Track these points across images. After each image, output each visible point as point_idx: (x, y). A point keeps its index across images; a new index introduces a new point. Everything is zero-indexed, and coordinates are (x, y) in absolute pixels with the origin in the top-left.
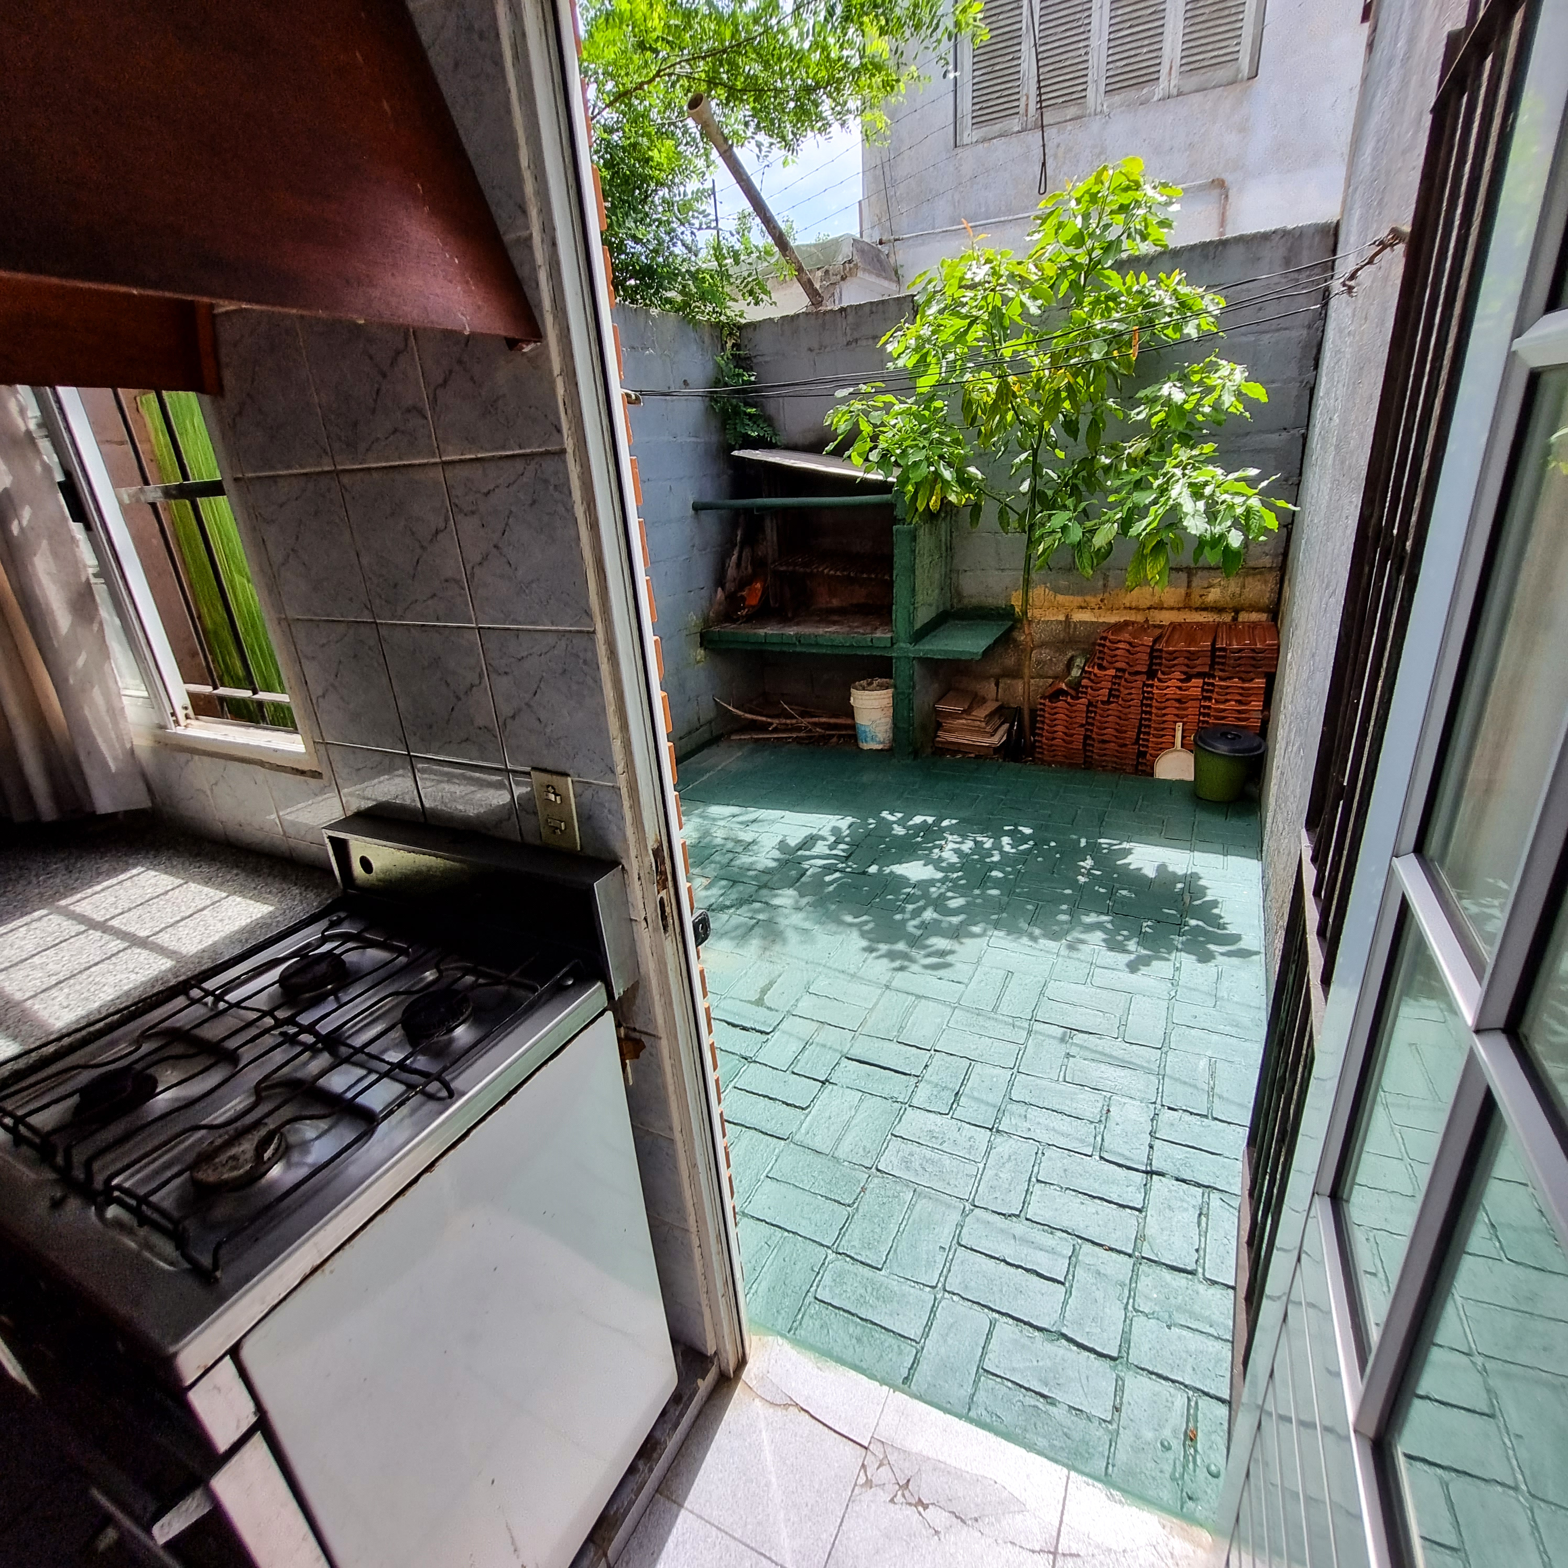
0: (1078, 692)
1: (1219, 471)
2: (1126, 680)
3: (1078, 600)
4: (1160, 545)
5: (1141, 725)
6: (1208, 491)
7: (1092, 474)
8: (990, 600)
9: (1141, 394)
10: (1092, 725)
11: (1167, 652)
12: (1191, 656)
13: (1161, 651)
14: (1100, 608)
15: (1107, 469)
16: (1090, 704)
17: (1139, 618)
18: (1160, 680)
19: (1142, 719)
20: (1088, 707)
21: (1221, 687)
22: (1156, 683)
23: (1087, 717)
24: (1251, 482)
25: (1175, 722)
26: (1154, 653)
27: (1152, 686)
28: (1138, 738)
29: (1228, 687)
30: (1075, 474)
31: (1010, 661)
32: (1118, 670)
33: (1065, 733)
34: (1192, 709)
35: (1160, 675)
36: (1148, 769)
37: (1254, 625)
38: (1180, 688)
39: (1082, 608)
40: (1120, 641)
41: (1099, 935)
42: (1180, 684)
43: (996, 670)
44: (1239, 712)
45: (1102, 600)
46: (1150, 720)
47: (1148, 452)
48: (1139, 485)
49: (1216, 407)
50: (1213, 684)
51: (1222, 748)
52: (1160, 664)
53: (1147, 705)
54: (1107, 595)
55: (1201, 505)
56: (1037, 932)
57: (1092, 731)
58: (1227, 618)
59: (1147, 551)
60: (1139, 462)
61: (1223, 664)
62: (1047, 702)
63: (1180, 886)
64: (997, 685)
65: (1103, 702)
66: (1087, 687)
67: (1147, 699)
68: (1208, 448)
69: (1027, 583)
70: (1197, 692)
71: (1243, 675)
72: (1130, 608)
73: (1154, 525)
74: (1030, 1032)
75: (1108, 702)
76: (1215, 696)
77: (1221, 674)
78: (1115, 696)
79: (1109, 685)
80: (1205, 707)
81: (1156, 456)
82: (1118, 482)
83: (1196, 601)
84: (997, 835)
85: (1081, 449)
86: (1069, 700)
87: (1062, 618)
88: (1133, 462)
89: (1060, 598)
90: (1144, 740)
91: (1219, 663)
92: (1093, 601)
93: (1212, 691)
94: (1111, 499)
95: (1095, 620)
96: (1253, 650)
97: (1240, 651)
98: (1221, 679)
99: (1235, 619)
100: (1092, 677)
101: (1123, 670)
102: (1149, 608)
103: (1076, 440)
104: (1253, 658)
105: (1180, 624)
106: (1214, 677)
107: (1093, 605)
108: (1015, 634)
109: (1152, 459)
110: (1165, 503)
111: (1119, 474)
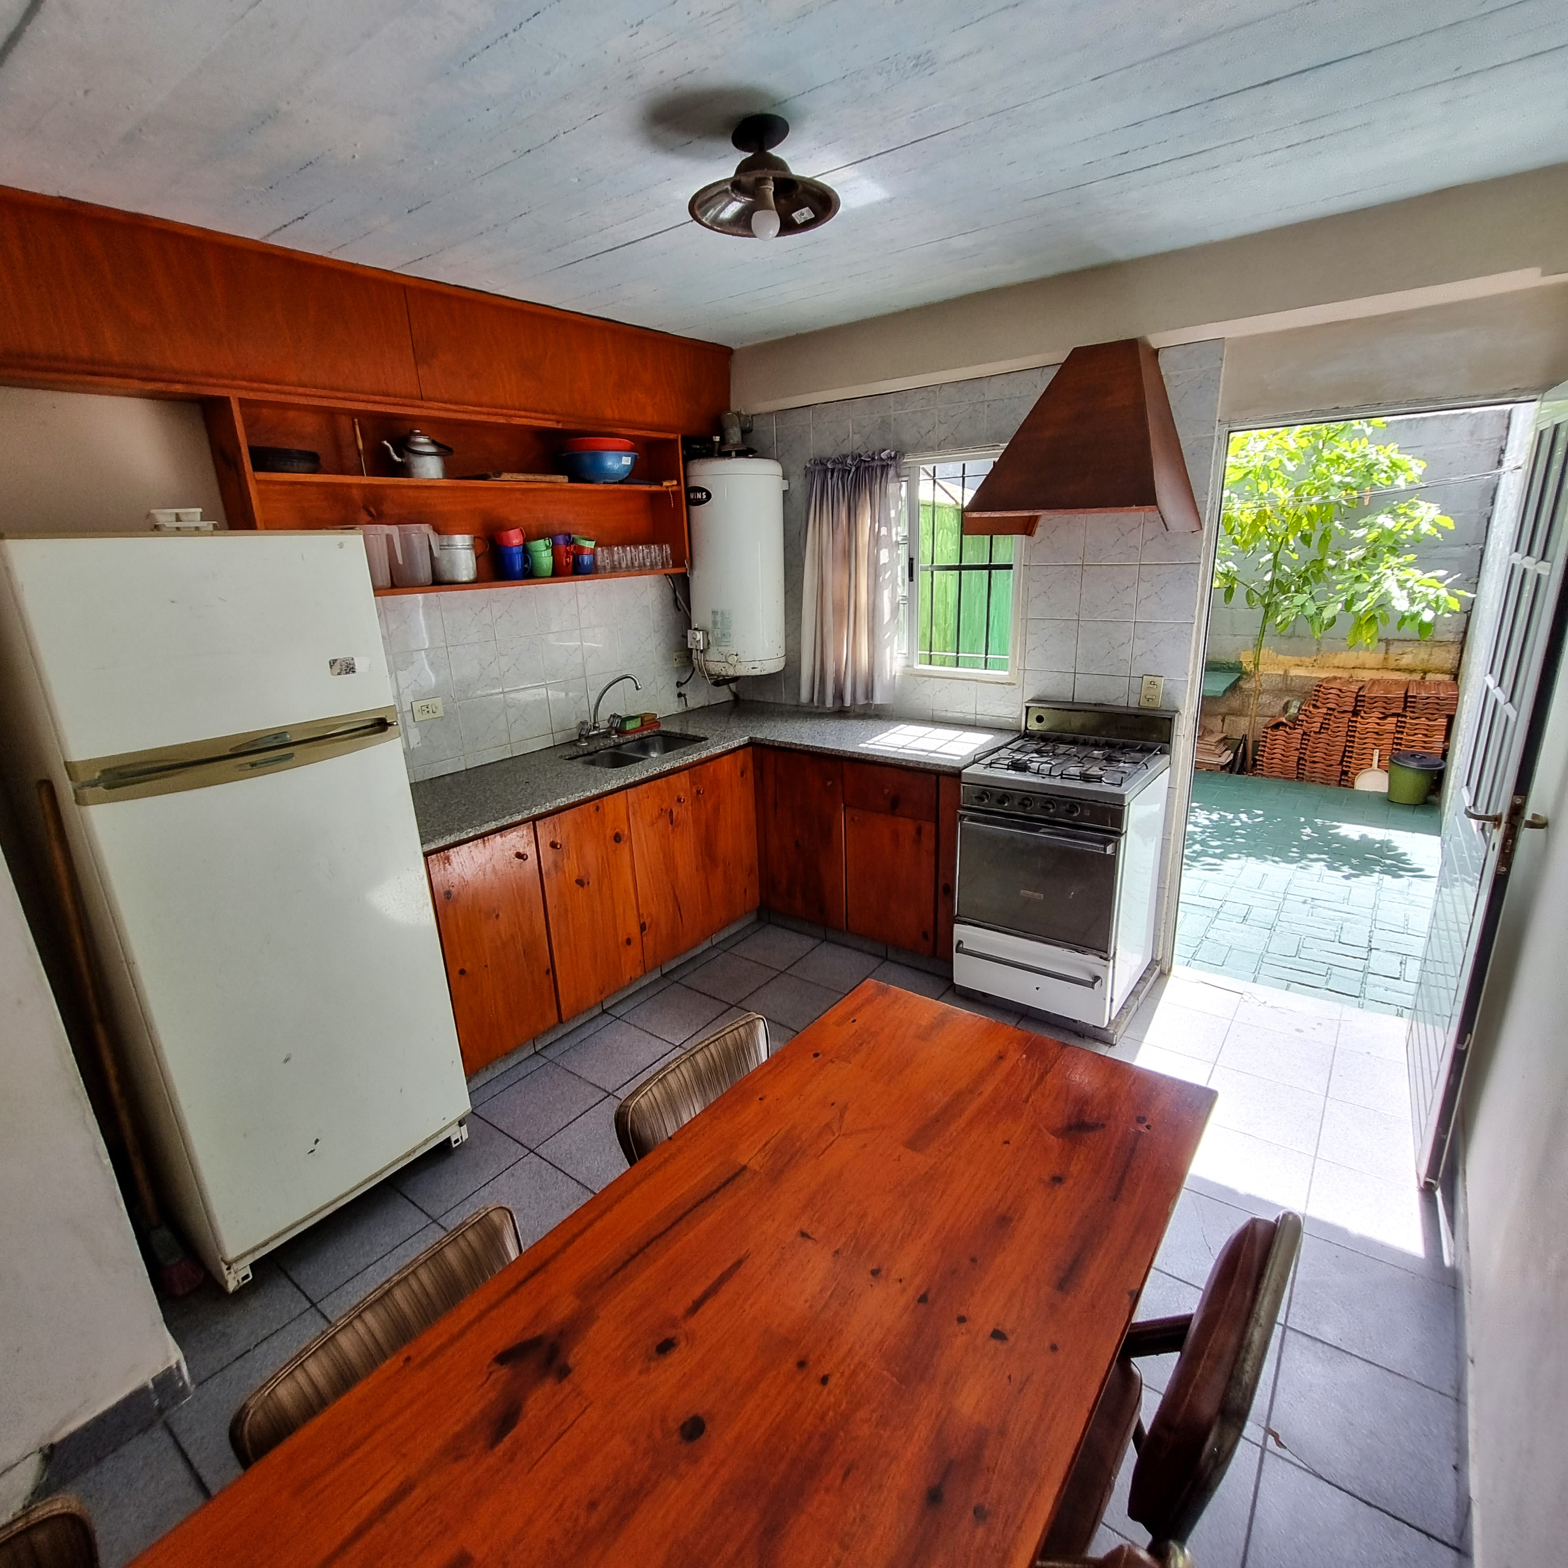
0: (1295, 724)
2: (1335, 717)
3: (1296, 660)
4: (1373, 618)
5: (1345, 751)
8: (1223, 657)
9: (1362, 521)
10: (1306, 749)
11: (1369, 697)
12: (1387, 701)
13: (1364, 696)
14: (1313, 666)
16: (1305, 733)
17: (1345, 675)
18: (1362, 718)
19: (1346, 746)
20: (1303, 735)
21: (1411, 724)
22: (1359, 719)
23: (1302, 744)
24: (1440, 580)
25: (1373, 749)
26: (1358, 698)
27: (1356, 722)
28: (1342, 761)
29: (1417, 724)
31: (1235, 702)
32: (1329, 709)
33: (1282, 755)
34: (1388, 740)
35: (1362, 714)
36: (1349, 784)
37: (1439, 683)
38: (1378, 724)
39: (1298, 665)
40: (1332, 688)
42: (1378, 721)
43: (1223, 710)
44: (1425, 742)
45: (1315, 661)
46: (1352, 747)
47: (1364, 559)
48: (1358, 579)
49: (1416, 529)
50: (1405, 722)
51: (1412, 764)
52: (1363, 706)
53: (1351, 736)
54: (1320, 656)
57: (1304, 754)
58: (1417, 677)
59: (1362, 622)
61: (1413, 707)
62: (1269, 731)
64: (1223, 721)
65: (1315, 733)
66: (1302, 721)
67: (1351, 732)
68: (1411, 557)
69: (1258, 646)
71: (1429, 716)
72: (1338, 667)
73: (1371, 604)
75: (1319, 733)
76: (1406, 730)
77: (1412, 715)
78: (1325, 728)
79: (1321, 720)
80: (1398, 738)
83: (1392, 664)
85: (1313, 552)
86: (1287, 729)
87: (1282, 673)
88: (1352, 564)
89: (1281, 657)
90: (1347, 762)
91: (1410, 707)
92: (1308, 660)
93: (1404, 727)
94: (1339, 587)
95: (1309, 675)
96: (1438, 698)
97: (1428, 698)
98: (1411, 718)
99: (1423, 678)
100: (1308, 713)
101: (1333, 710)
102: (1353, 668)
103: (1309, 547)
104: (1438, 704)
105: (1378, 680)
106: (1406, 717)
107: (1308, 664)
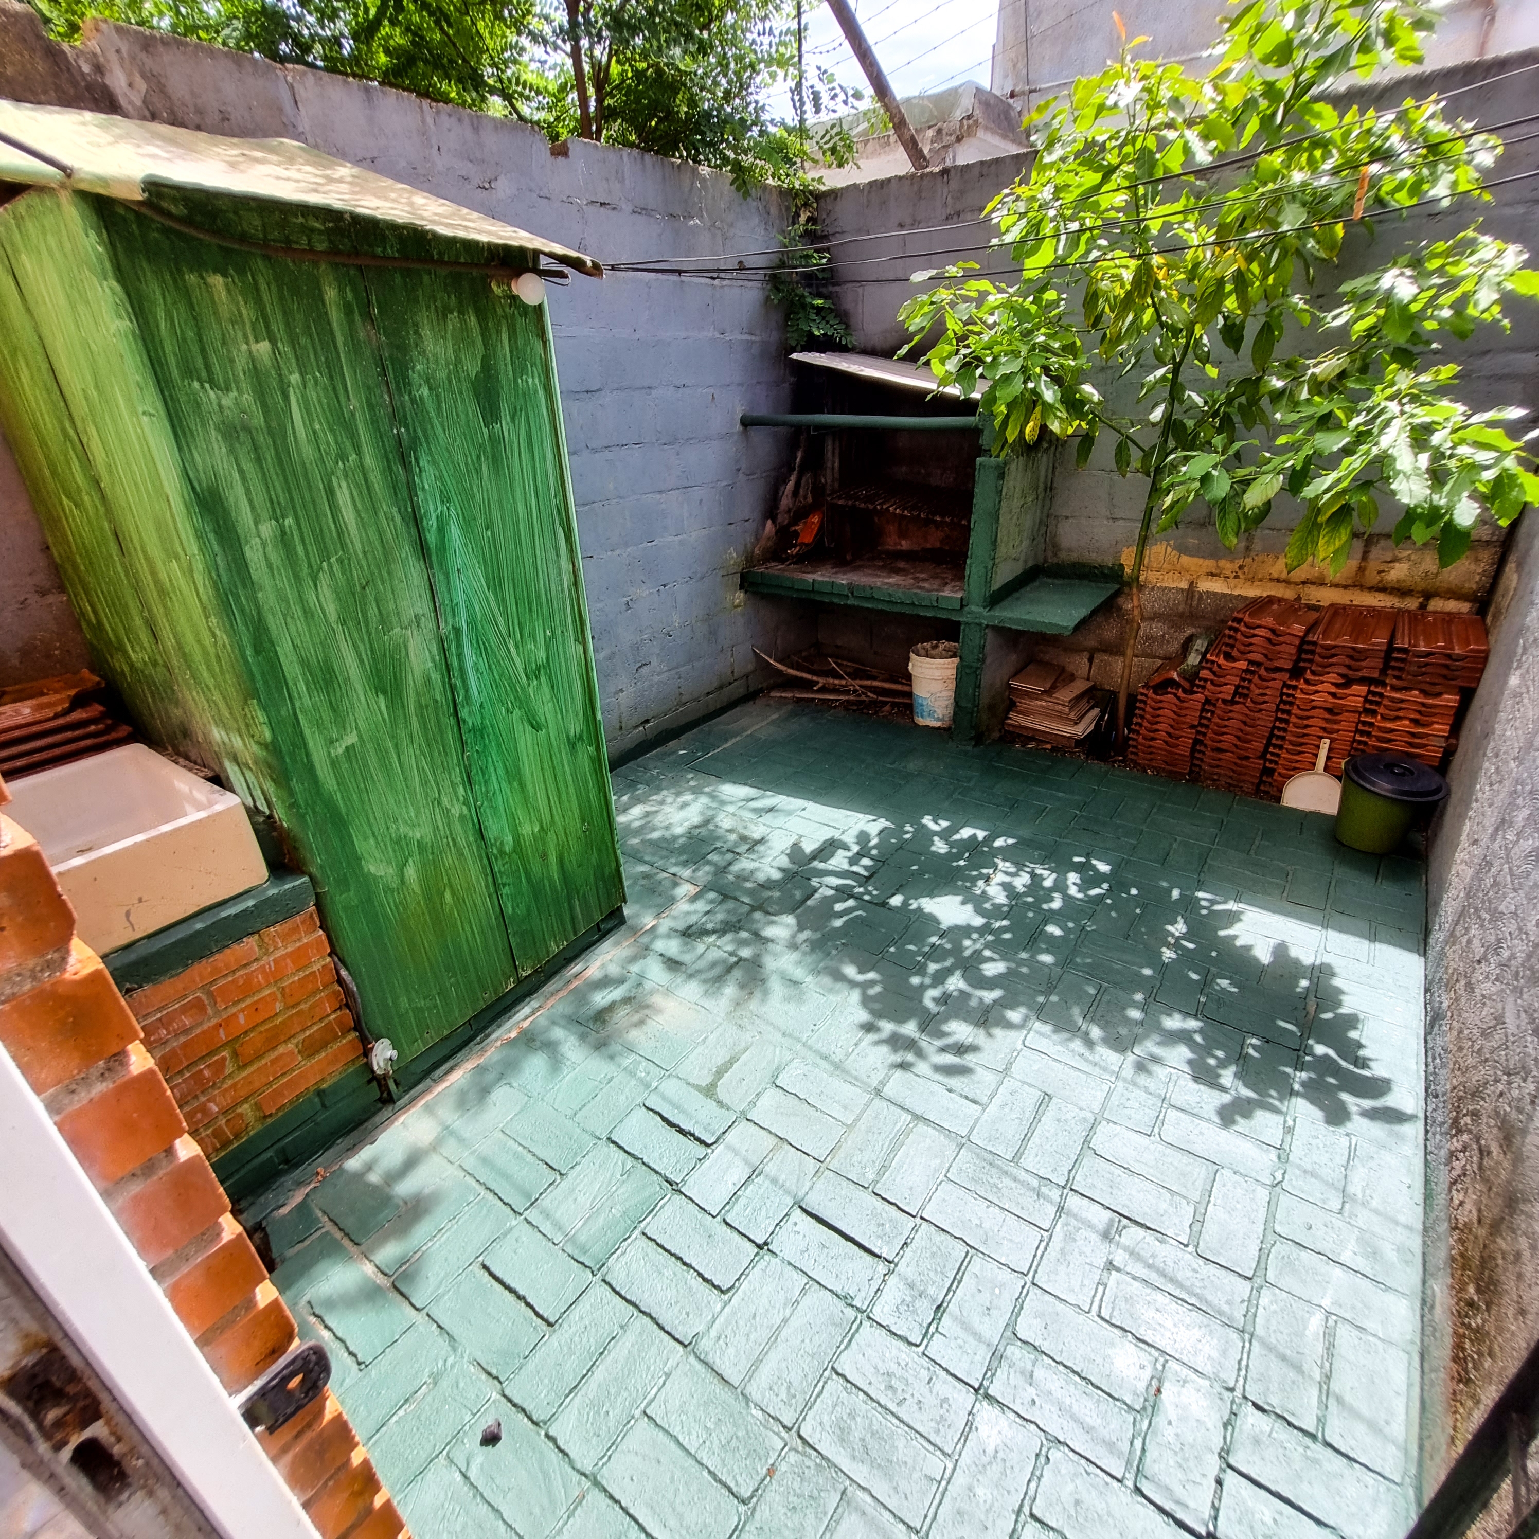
0: (1193, 684)
1: (1460, 408)
2: (1260, 677)
3: (1209, 564)
4: (1345, 511)
5: (1272, 735)
6: (1436, 439)
7: (1254, 402)
8: (1094, 555)
9: (1346, 287)
10: (1207, 727)
11: (1322, 646)
12: (1356, 655)
13: (1315, 643)
14: (1236, 577)
15: (1275, 397)
16: (1207, 701)
17: (1288, 593)
18: (1307, 682)
19: (1274, 727)
20: (1204, 704)
21: (1392, 700)
22: (1301, 684)
23: (1201, 717)
24: (1514, 430)
25: (1321, 738)
26: (1304, 647)
27: (1295, 688)
28: (1266, 751)
29: (1402, 701)
30: (1230, 400)
31: (1110, 632)
32: (1251, 662)
33: (1169, 734)
34: (1347, 723)
35: (1308, 676)
36: (1274, 792)
37: (1450, 618)
38: (1334, 695)
39: (1213, 575)
40: (1259, 626)
41: (1181, 1054)
42: (1333, 690)
43: (1092, 643)
44: (1413, 735)
45: (1241, 567)
46: (1285, 730)
47: (1342, 375)
48: (1326, 422)
50: (1381, 695)
51: (1383, 786)
52: (1311, 661)
53: (1284, 711)
54: (1247, 560)
55: (1424, 460)
56: (1096, 1032)
57: (1204, 734)
58: (1412, 604)
59: (1322, 519)
60: (1324, 388)
61: (1400, 669)
62: (1151, 693)
63: (1304, 983)
64: (1091, 660)
65: (1225, 701)
66: (1206, 680)
67: (1285, 703)
68: (1447, 371)
69: (1143, 541)
70: (1358, 702)
71: (1427, 687)
72: (1278, 580)
73: (1345, 484)
74: (1060, 1209)
75: (1233, 702)
76: (1381, 710)
77: (1395, 682)
78: (1241, 695)
79: (1237, 681)
80: (1365, 723)
81: (1358, 380)
82: (1294, 417)
83: (1372, 578)
84: (1062, 866)
85: (1244, 365)
86: (1180, 693)
87: (1184, 585)
88: (1317, 386)
89: (1185, 560)
90: (1273, 754)
91: (1394, 668)
92: (1228, 566)
93: (1378, 704)
94: (1282, 440)
95: (1227, 591)
96: (1449, 656)
97: (1428, 654)
98: (1394, 688)
99: (1423, 606)
100: (1215, 668)
101: (1258, 664)
102: (1303, 583)
103: (1237, 351)
104: (1447, 667)
105: (1344, 607)
106: (1384, 685)
107: (1228, 573)
108: (1121, 600)
109: (1351, 384)
110: (1367, 453)
111: (1295, 405)
